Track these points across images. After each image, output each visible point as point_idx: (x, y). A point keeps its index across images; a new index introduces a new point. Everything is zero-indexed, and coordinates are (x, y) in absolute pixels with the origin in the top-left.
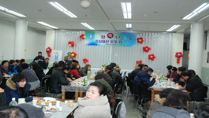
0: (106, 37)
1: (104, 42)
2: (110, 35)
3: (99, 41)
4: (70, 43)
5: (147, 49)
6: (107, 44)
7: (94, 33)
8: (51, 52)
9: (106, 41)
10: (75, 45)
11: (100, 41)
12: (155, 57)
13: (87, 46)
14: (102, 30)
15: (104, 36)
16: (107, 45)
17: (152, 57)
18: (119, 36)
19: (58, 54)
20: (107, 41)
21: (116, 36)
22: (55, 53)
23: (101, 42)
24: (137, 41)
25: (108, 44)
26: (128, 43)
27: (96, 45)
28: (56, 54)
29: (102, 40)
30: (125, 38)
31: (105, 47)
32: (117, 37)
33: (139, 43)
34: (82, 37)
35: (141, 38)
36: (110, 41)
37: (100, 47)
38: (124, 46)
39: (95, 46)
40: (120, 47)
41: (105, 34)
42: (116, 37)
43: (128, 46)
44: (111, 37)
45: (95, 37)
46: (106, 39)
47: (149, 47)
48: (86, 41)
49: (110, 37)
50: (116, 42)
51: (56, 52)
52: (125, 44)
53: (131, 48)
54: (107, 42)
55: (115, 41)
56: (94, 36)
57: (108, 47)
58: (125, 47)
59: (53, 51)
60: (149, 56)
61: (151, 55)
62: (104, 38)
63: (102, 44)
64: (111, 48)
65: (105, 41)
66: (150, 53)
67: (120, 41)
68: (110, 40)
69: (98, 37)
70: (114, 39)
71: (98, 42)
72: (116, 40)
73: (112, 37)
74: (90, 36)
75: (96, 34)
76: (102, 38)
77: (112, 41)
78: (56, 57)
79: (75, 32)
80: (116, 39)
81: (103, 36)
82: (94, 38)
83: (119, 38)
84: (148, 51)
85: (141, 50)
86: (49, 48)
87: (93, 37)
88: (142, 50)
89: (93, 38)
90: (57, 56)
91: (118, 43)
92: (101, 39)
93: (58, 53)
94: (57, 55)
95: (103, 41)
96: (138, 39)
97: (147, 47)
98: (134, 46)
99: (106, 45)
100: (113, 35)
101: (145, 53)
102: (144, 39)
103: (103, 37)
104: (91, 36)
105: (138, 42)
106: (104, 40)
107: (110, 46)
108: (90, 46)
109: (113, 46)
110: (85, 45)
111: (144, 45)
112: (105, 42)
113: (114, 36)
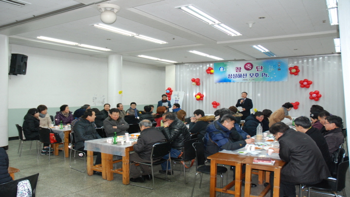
0: (243, 69)
1: (240, 76)
2: (249, 65)
3: (233, 75)
4: (193, 80)
5: (305, 83)
7: (226, 65)
8: (171, 94)
9: (242, 75)
10: (201, 82)
12: (320, 96)
13: (218, 84)
14: (235, 60)
16: (245, 81)
17: (314, 95)
18: (262, 67)
19: (179, 97)
20: (245, 75)
21: (257, 67)
22: (175, 95)
23: (235, 76)
24: (289, 71)
25: (245, 79)
26: (275, 76)
27: (230, 81)
28: (176, 97)
29: (237, 73)
30: (271, 69)
31: (243, 84)
33: (293, 75)
34: (209, 71)
35: (296, 68)
36: (248, 75)
37: (235, 84)
38: (270, 81)
39: (228, 83)
40: (264, 83)
41: (241, 65)
43: (275, 81)
45: (227, 70)
46: (243, 71)
47: (310, 79)
48: (216, 77)
50: (257, 75)
51: (177, 94)
52: (272, 78)
53: (280, 83)
54: (244, 77)
55: (256, 74)
56: (226, 69)
57: (247, 84)
58: (272, 83)
59: (173, 93)
60: (311, 94)
61: (314, 93)
62: (240, 71)
63: (238, 79)
64: (251, 84)
66: (312, 89)
67: (264, 74)
68: (248, 72)
69: (231, 70)
70: (254, 71)
71: (232, 77)
72: (257, 72)
73: (252, 68)
74: (220, 70)
75: (228, 66)
76: (237, 71)
77: (252, 75)
79: (201, 66)
80: (258, 70)
83: (262, 69)
84: (308, 87)
85: (296, 85)
86: (169, 89)
87: (224, 70)
88: (299, 85)
89: (224, 72)
90: (177, 99)
91: (260, 77)
92: (235, 73)
93: (179, 95)
96: (290, 69)
97: (306, 80)
98: (286, 80)
100: (252, 65)
101: (303, 89)
102: (300, 69)
103: (238, 69)
104: (222, 69)
105: (291, 73)
106: (240, 73)
107: (249, 81)
108: (221, 83)
109: (254, 81)
110: (214, 82)
111: (301, 77)
112: (242, 77)
113: (254, 68)
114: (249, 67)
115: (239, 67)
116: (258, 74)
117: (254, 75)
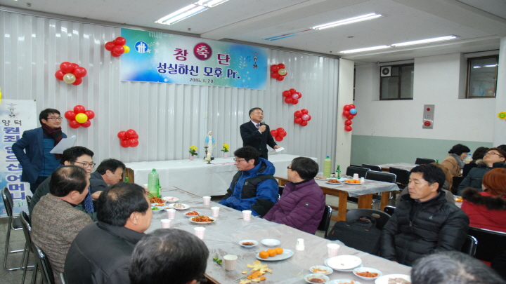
0: (191, 55)
1: (185, 70)
2: (203, 48)
3: (168, 66)
5: (296, 96)
6: (194, 80)
7: (152, 40)
9: (189, 68)
11: (174, 66)
13: (129, 82)
15: (183, 53)
16: (195, 83)
18: (227, 56)
20: (195, 69)
21: (219, 55)
23: (174, 69)
24: (269, 73)
25: (195, 77)
26: (249, 79)
27: (161, 80)
29: (179, 63)
30: (242, 64)
31: (188, 89)
32: (221, 57)
33: (274, 80)
34: (115, 46)
35: (281, 66)
36: (201, 70)
37: (172, 87)
38: (242, 85)
39: (156, 85)
40: (229, 90)
41: (188, 45)
42: (219, 58)
43: (248, 88)
44: (206, 56)
45: (157, 51)
46: (192, 61)
48: (125, 67)
49: (201, 57)
50: (218, 72)
51: (7, 108)
52: (244, 81)
53: (255, 92)
54: (194, 73)
55: (217, 69)
56: (152, 49)
57: (196, 89)
58: (242, 91)
60: (296, 115)
62: (185, 59)
63: (178, 77)
64: (205, 90)
65: (187, 70)
67: (231, 72)
68: (201, 64)
69: (164, 53)
70: (213, 62)
71: (167, 70)
72: (219, 66)
73: (209, 56)
74: (137, 49)
75: (157, 44)
76: (177, 58)
77: (208, 70)
78: (8, 131)
80: (220, 62)
81: (180, 52)
82: (152, 54)
83: (227, 61)
84: (296, 103)
85: (277, 98)
87: (149, 51)
89: (149, 54)
91: (224, 76)
92: (174, 62)
93: (15, 112)
94: (12, 120)
95: (182, 66)
96: (273, 68)
97: (293, 91)
98: (263, 88)
99: (192, 83)
100: (210, 50)
101: (286, 106)
103: (181, 54)
104: (141, 47)
105: (273, 76)
106: (184, 63)
107: (204, 84)
108: (138, 83)
109: (212, 85)
110: (121, 78)
112: (189, 72)
113: (214, 56)
114: (203, 52)
115: (183, 50)
116: (219, 69)
117: (214, 70)
